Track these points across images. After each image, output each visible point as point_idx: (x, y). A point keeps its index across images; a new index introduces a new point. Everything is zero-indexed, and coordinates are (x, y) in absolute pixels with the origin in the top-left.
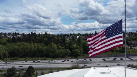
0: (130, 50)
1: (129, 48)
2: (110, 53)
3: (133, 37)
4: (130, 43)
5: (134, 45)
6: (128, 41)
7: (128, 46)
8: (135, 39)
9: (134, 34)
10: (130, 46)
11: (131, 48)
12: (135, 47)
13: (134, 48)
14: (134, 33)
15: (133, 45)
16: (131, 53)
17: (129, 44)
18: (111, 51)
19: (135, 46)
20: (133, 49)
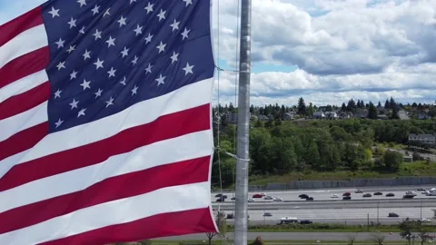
0: (412, 163)
1: (411, 156)
2: (344, 172)
3: (425, 119)
4: (413, 139)
5: (426, 148)
6: (408, 133)
7: (407, 149)
8: (430, 127)
9: (427, 111)
10: (412, 150)
11: (415, 158)
12: (429, 153)
13: (425, 156)
14: (427, 107)
15: (422, 146)
16: (417, 173)
17: (408, 144)
18: (346, 165)
19: (432, 150)
20: (422, 159)
